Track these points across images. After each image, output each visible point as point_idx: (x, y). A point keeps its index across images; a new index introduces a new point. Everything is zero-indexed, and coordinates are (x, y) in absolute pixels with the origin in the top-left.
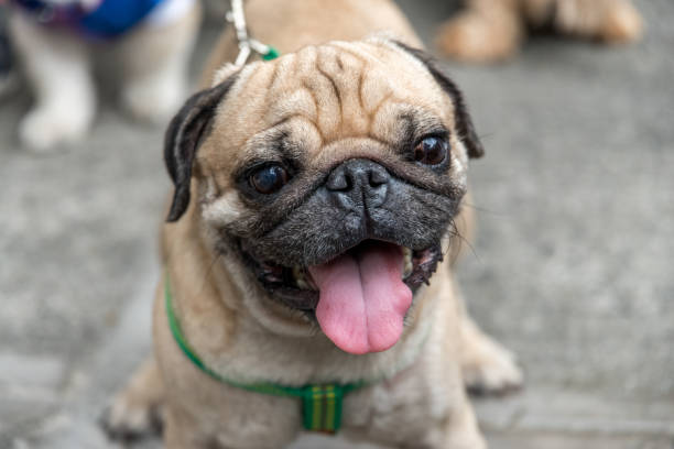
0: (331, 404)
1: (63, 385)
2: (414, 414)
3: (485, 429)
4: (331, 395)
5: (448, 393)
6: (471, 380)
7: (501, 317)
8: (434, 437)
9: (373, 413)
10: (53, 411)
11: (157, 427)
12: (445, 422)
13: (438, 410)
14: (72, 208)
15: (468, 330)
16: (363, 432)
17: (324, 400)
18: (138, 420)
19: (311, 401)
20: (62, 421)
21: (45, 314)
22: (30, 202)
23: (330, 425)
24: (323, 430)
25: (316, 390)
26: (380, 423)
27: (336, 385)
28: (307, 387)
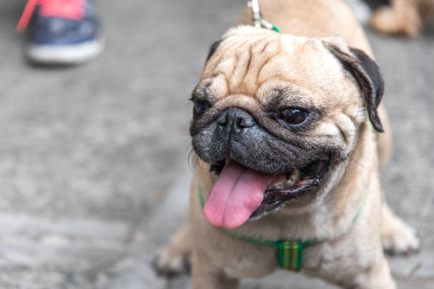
0: (295, 252)
1: (128, 240)
2: (348, 263)
3: (395, 276)
4: (296, 247)
5: (370, 251)
6: (387, 244)
7: (407, 205)
8: (361, 279)
9: (322, 260)
10: (122, 256)
11: (187, 268)
12: (368, 270)
13: (364, 262)
14: (134, 128)
15: (387, 213)
16: (315, 272)
17: (291, 250)
18: (176, 263)
19: (283, 249)
20: (128, 263)
21: (118, 195)
22: (108, 124)
23: (294, 265)
24: (290, 268)
25: (286, 243)
26: (325, 267)
27: (299, 241)
28: (281, 241)
